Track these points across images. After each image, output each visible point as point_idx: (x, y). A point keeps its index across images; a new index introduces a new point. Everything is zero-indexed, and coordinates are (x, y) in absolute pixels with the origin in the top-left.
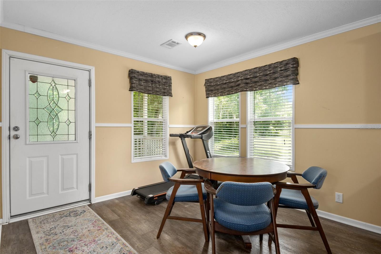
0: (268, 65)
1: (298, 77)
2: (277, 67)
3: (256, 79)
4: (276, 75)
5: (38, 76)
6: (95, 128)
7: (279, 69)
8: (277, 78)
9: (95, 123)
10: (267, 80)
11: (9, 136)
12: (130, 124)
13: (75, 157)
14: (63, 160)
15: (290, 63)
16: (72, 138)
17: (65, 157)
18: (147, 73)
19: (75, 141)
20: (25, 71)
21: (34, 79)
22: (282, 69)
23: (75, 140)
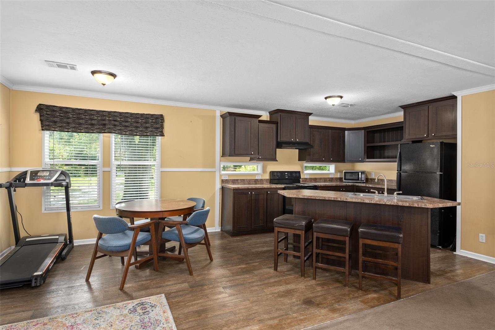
0: (141, 114)
1: (164, 130)
2: (148, 118)
3: (127, 124)
4: (148, 125)
7: (151, 121)
8: (149, 127)
10: (137, 127)
15: (159, 118)
22: (153, 121)
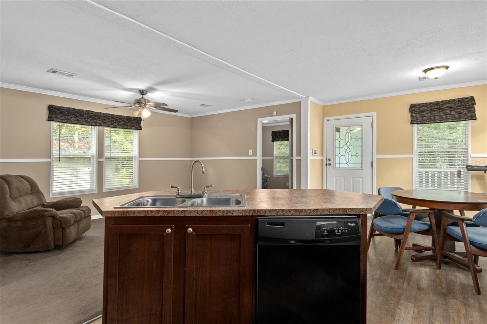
5: (340, 128)
6: (376, 159)
9: (376, 155)
11: (327, 163)
12: (412, 155)
13: (361, 179)
14: (353, 180)
16: (359, 166)
17: (355, 179)
18: (431, 102)
19: (361, 169)
20: (334, 127)
21: (338, 130)
23: (361, 167)
